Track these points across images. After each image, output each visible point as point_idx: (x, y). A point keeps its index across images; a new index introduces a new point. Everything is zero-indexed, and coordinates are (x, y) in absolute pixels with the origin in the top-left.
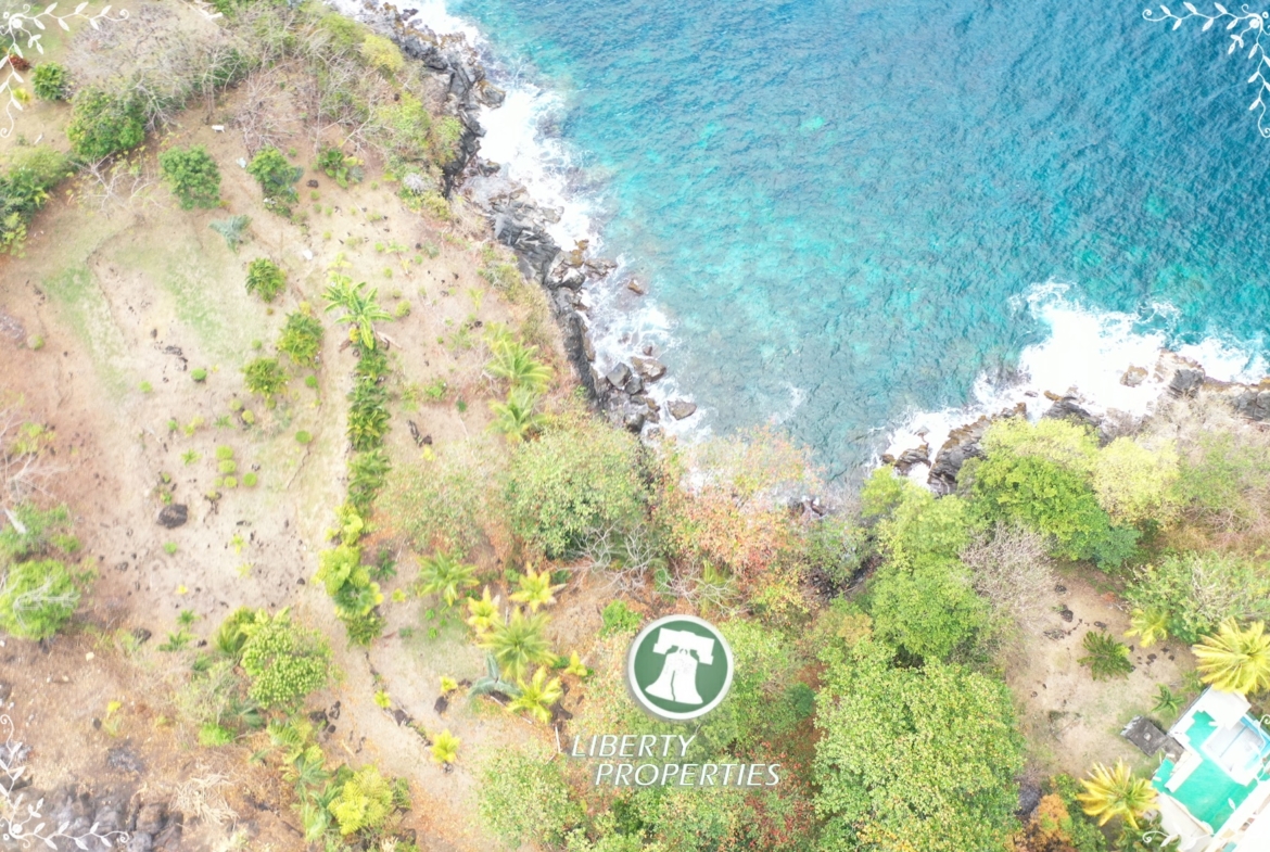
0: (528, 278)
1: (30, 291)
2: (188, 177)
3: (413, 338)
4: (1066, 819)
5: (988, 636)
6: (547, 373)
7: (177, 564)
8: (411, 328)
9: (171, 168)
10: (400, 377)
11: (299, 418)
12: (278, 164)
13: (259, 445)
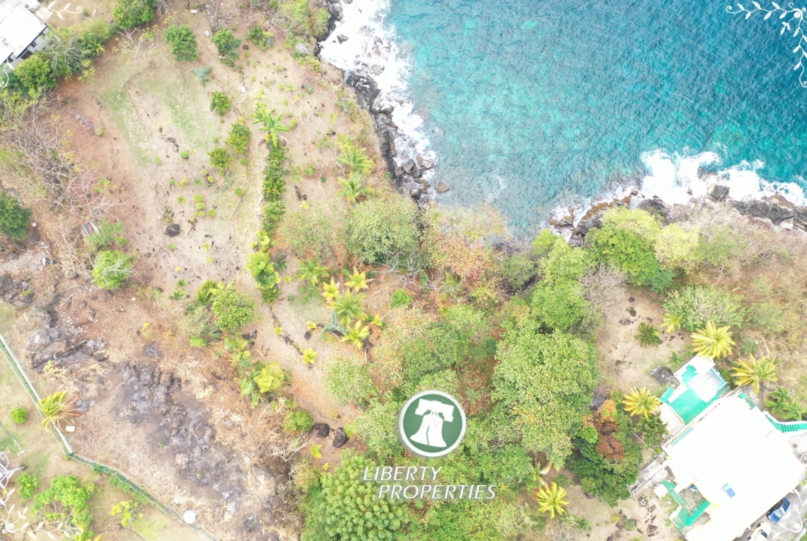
0: (362, 108)
1: (94, 102)
2: (180, 44)
3: (298, 140)
4: (615, 411)
5: (588, 321)
6: (370, 164)
7: (175, 256)
8: (298, 134)
9: (171, 38)
10: (291, 161)
11: (237, 182)
12: (229, 38)
13: (216, 195)
